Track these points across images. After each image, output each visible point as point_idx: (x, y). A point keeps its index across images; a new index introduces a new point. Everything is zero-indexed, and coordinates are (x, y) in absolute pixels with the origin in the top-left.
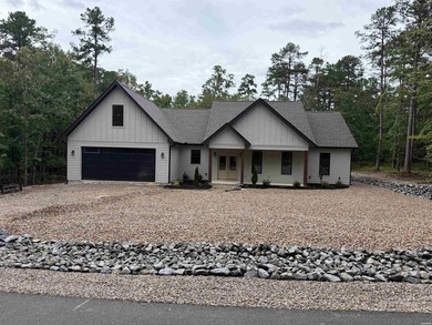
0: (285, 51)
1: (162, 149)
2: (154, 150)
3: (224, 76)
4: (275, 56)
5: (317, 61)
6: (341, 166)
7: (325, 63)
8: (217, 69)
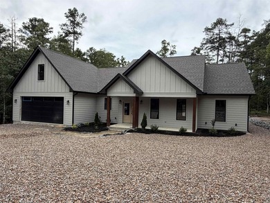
0: (216, 24)
1: (68, 97)
2: (63, 98)
3: (168, 47)
4: (207, 30)
5: (246, 30)
6: (237, 113)
7: (252, 32)
8: (164, 42)
